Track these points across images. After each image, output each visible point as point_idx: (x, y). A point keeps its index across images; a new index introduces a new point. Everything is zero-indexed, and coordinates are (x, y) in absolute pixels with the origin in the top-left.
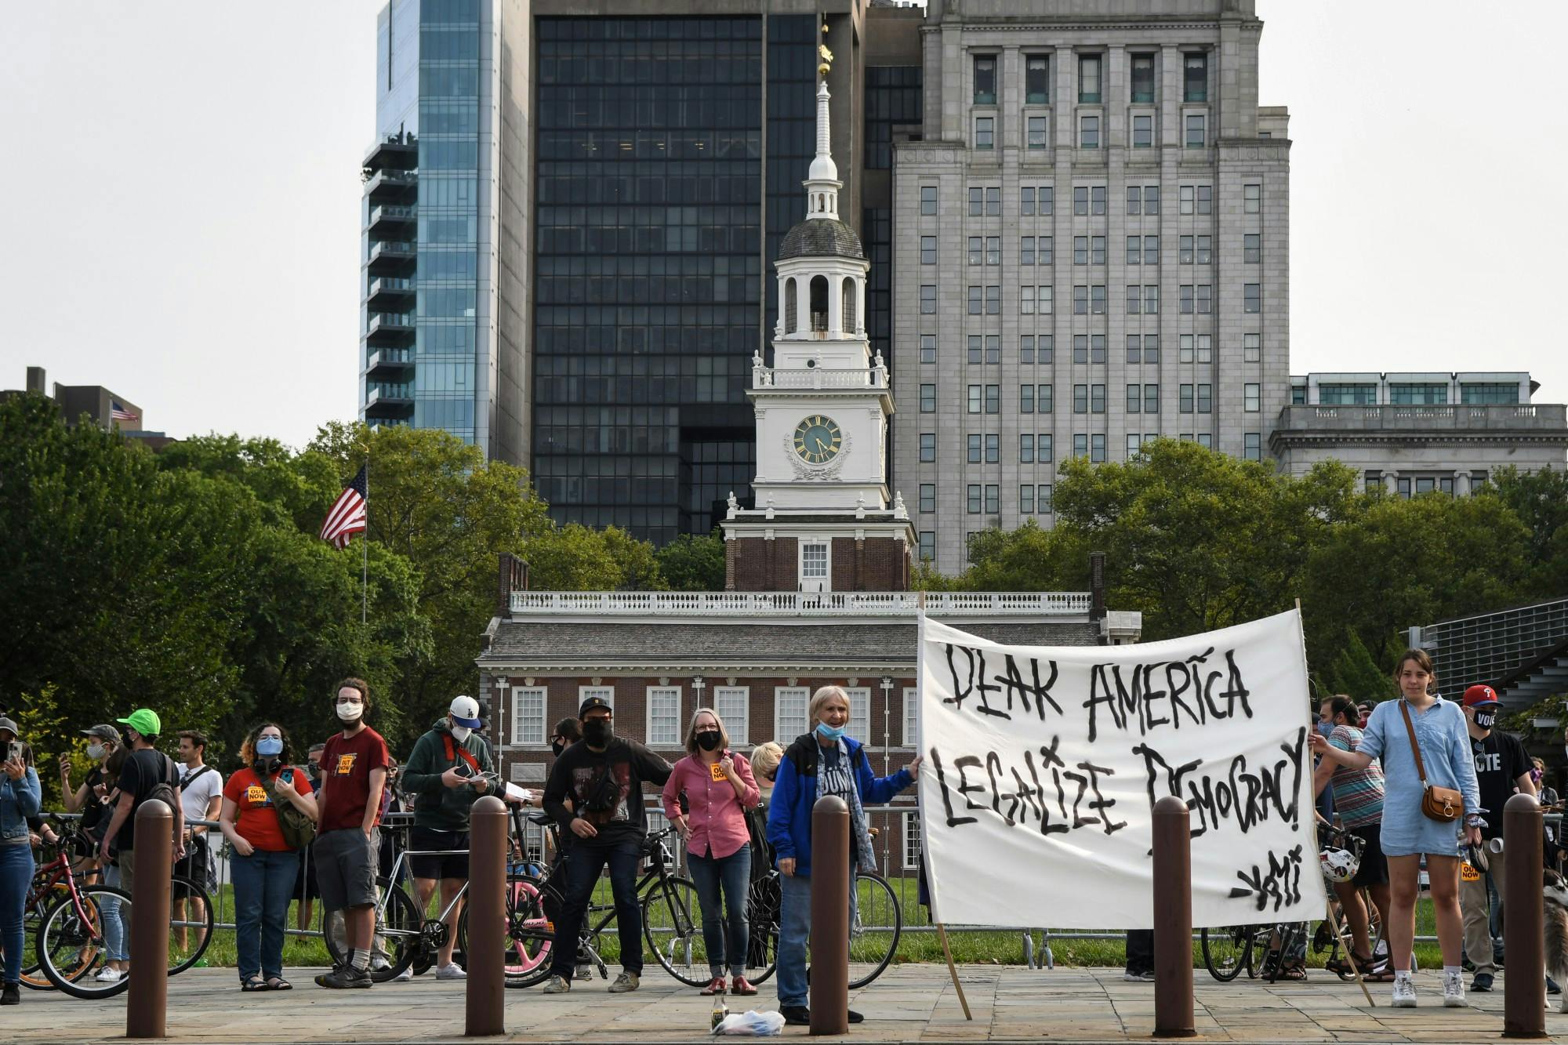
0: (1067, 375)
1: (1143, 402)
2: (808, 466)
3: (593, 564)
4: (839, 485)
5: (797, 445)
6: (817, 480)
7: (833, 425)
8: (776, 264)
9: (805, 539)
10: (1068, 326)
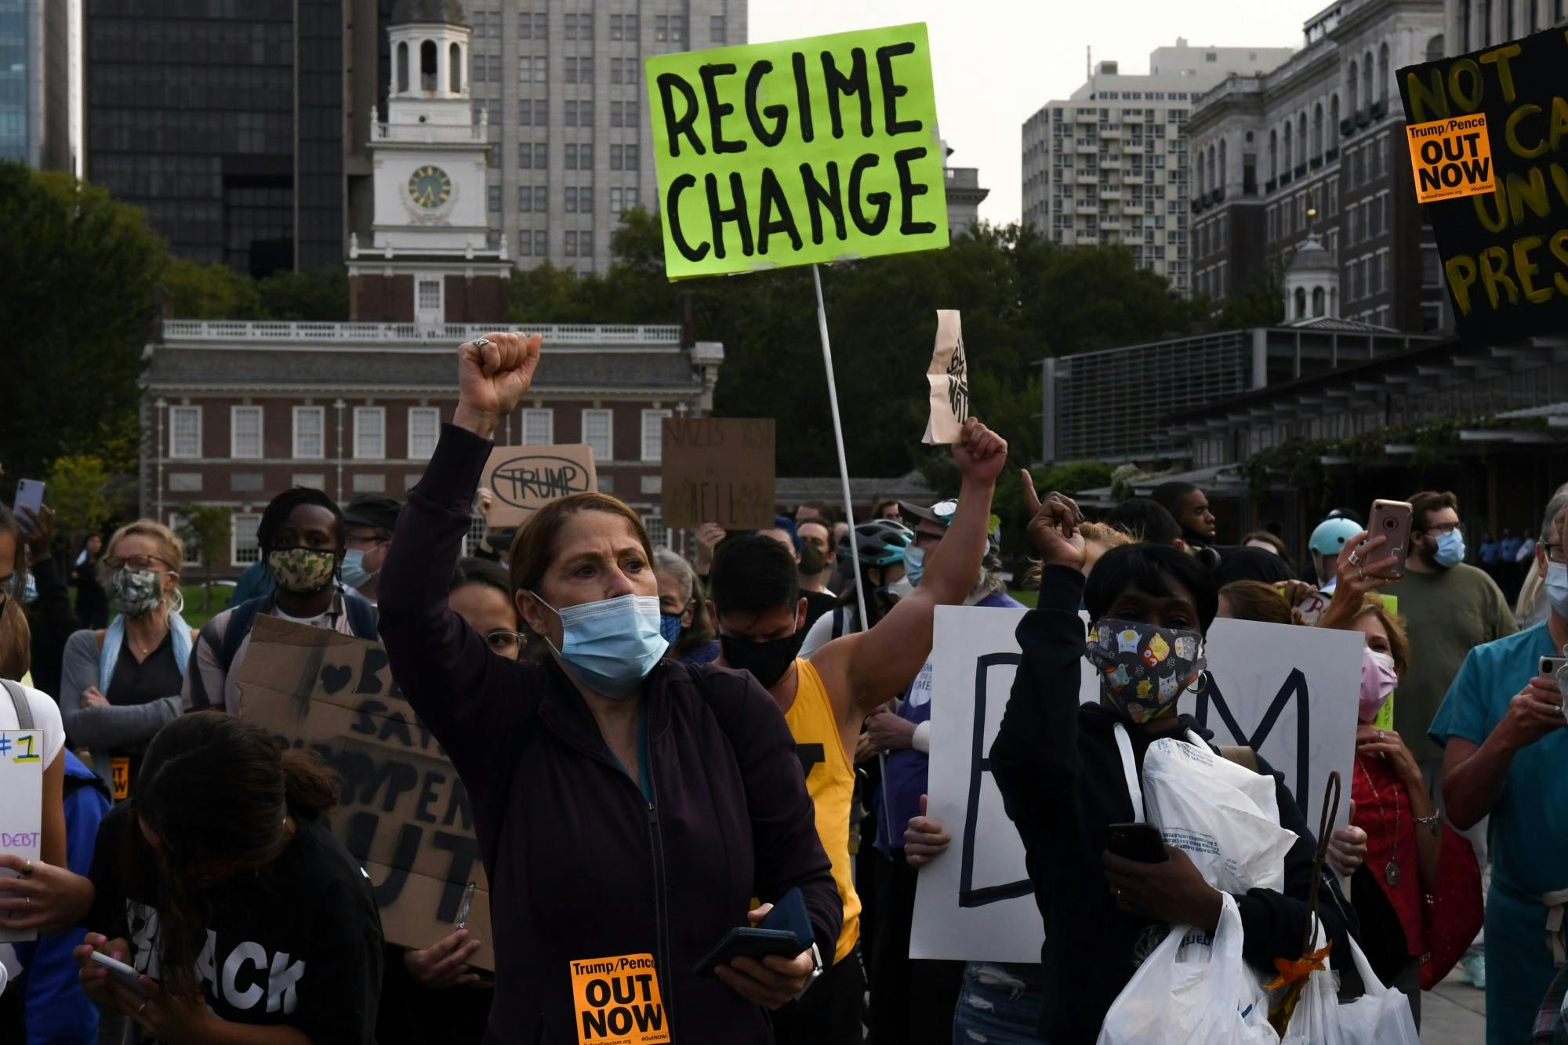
0: (560, 135)
1: (624, 160)
2: (421, 211)
3: (213, 296)
4: (449, 229)
5: (412, 192)
6: (429, 224)
7: (443, 175)
8: (389, 29)
9: (420, 276)
10: (561, 93)
